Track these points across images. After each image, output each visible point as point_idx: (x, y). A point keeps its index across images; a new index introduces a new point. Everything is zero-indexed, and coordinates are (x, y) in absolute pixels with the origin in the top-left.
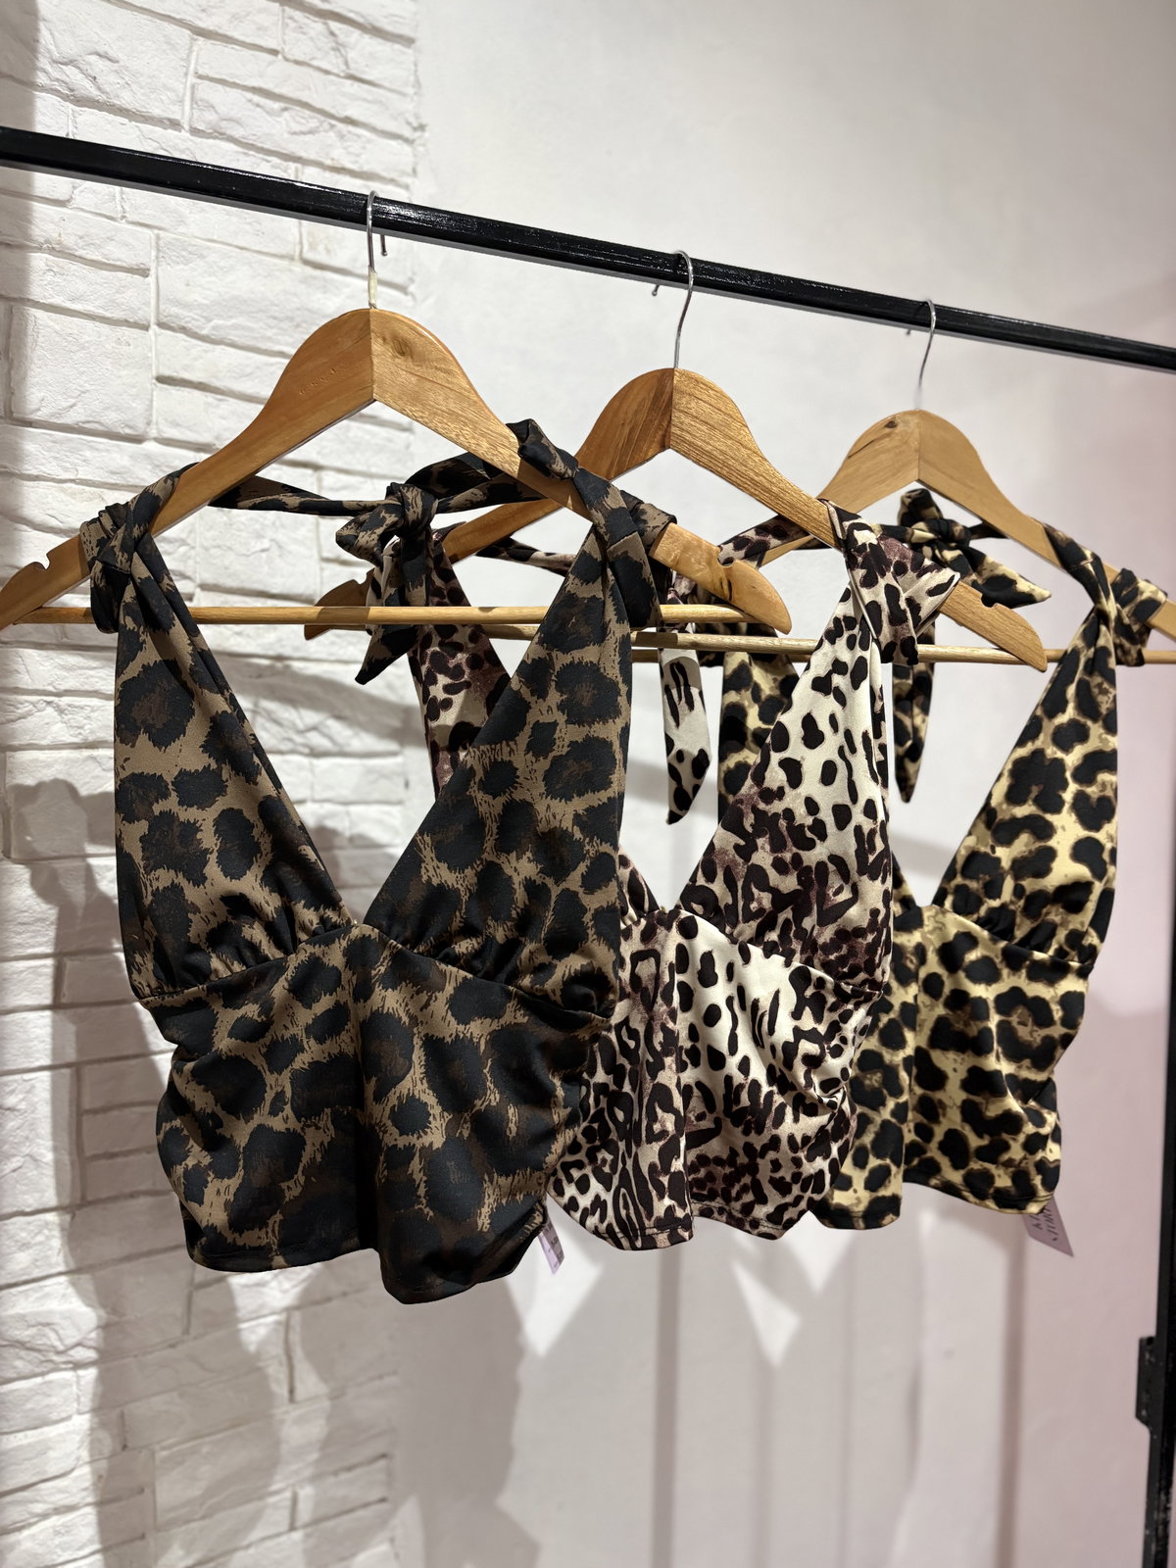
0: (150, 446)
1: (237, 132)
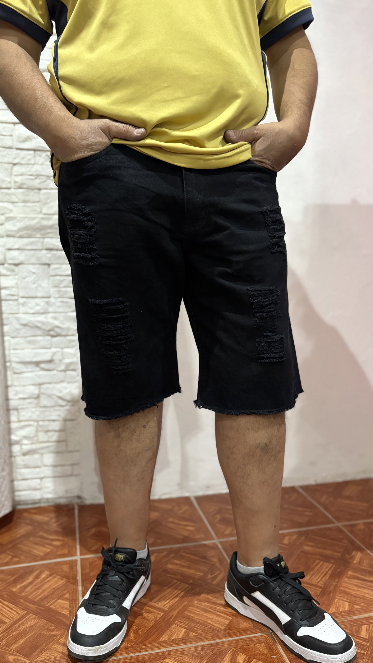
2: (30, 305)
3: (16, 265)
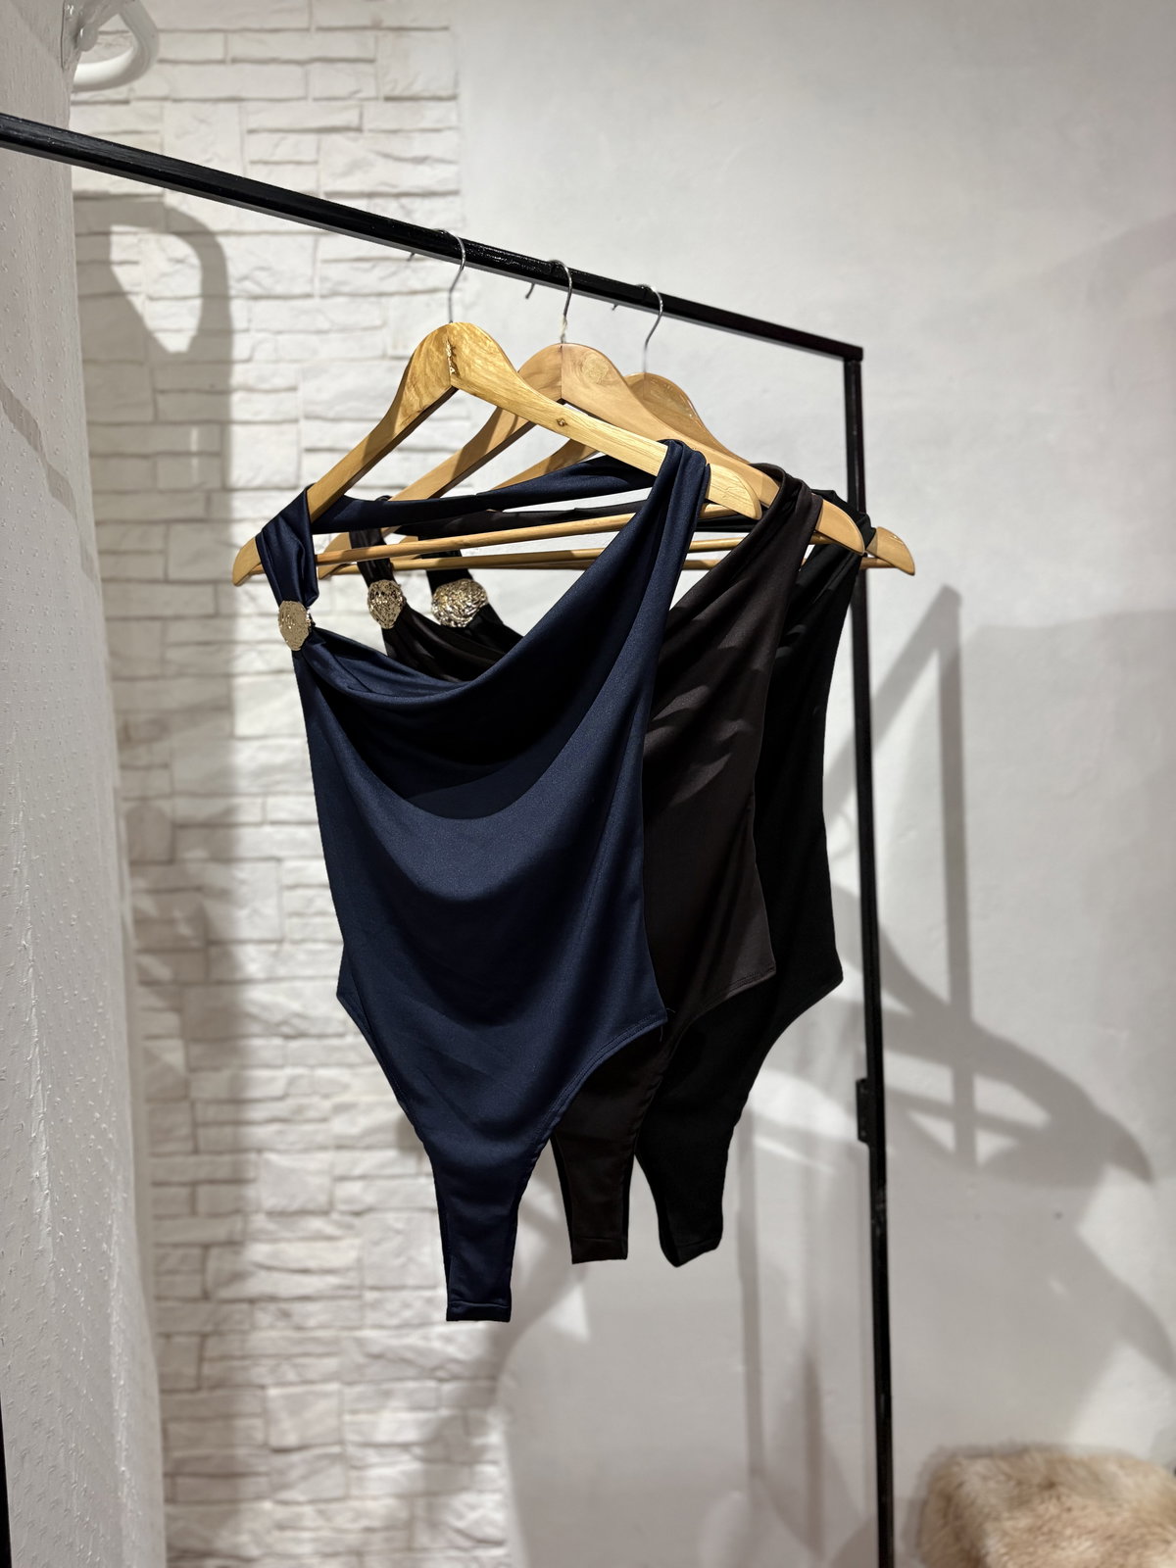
1: (346, 289)
2: (390, 1307)
3: (357, 1214)
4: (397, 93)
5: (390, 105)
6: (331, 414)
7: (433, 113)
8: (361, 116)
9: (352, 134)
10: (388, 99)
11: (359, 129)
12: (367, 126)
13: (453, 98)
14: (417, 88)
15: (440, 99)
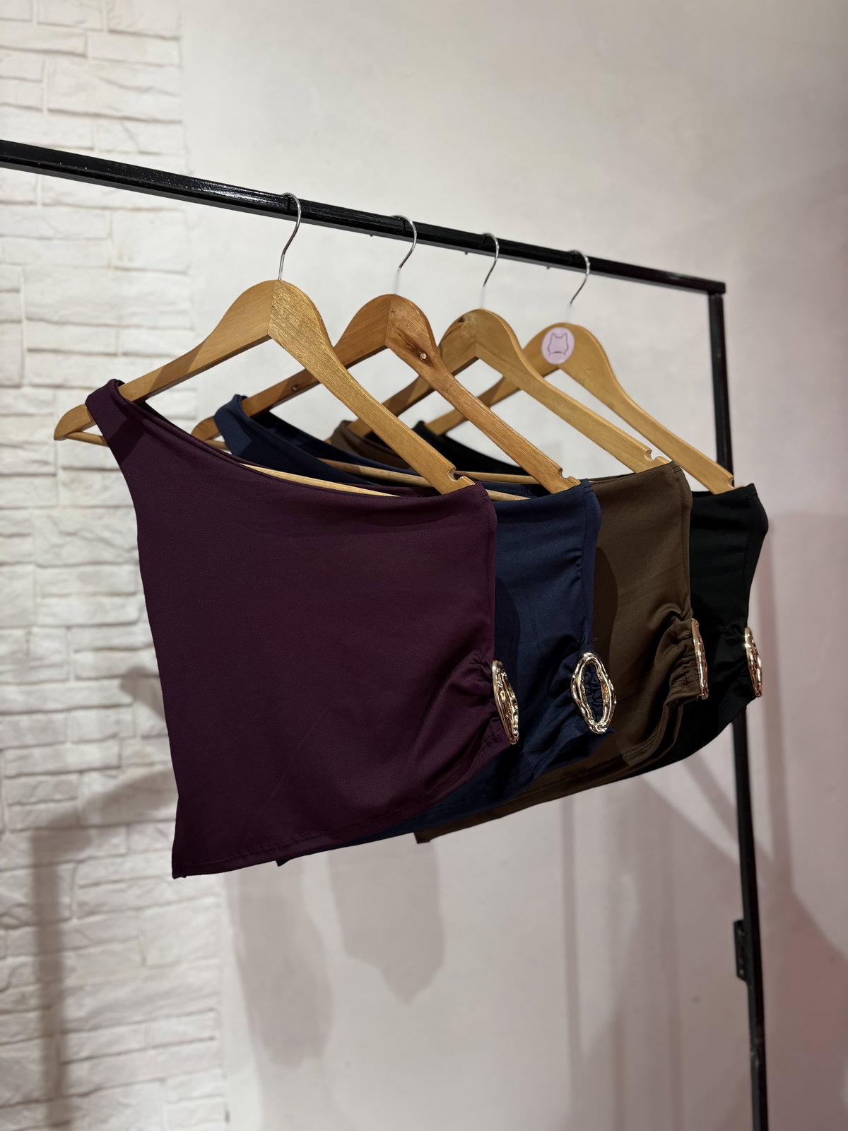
0: (26, 390)
1: (70, 200)
4: (122, 27)
5: (114, 38)
6: (56, 318)
7: (156, 50)
8: (86, 44)
9: (77, 59)
10: (112, 31)
11: (83, 56)
12: (90, 53)
13: (176, 39)
14: (140, 26)
15: (163, 38)
